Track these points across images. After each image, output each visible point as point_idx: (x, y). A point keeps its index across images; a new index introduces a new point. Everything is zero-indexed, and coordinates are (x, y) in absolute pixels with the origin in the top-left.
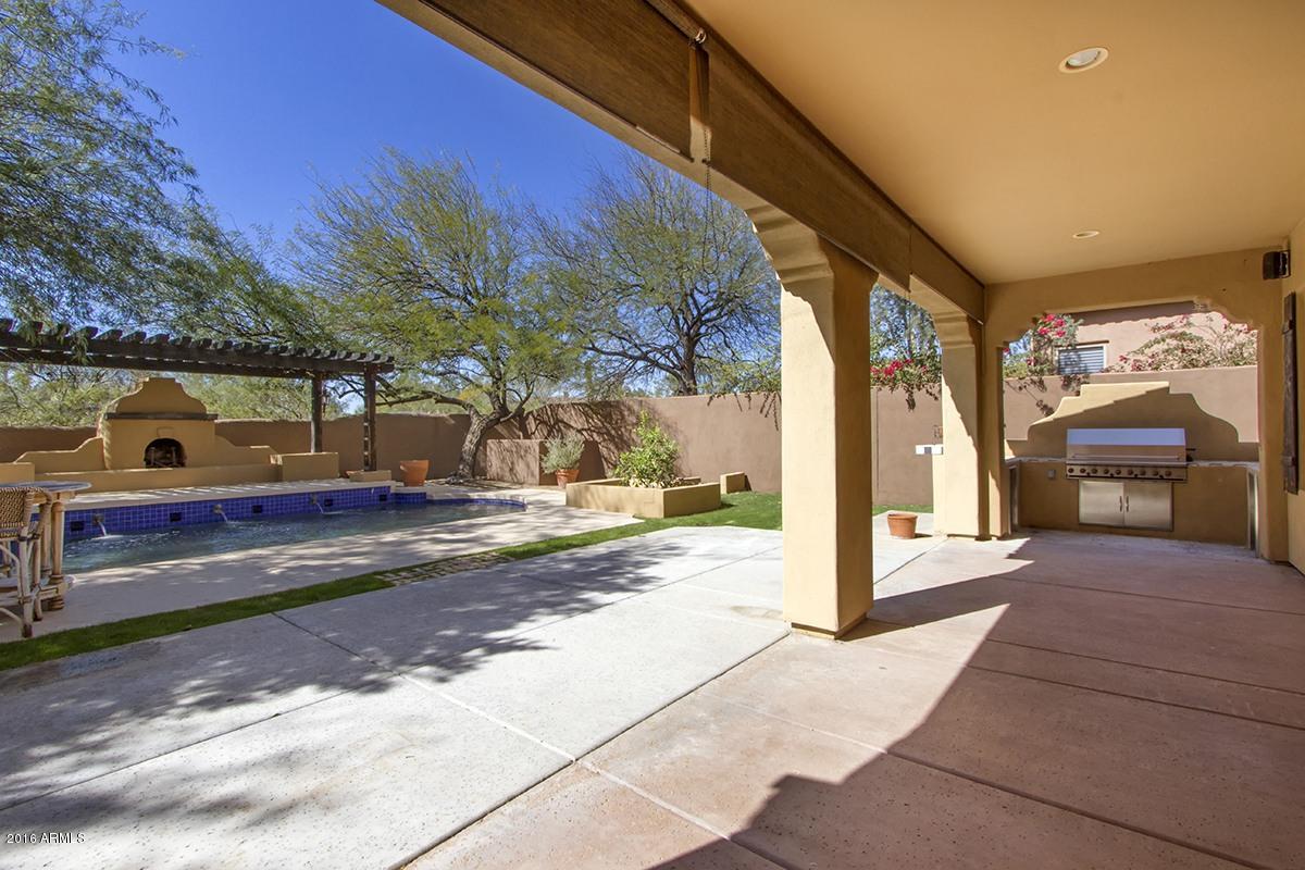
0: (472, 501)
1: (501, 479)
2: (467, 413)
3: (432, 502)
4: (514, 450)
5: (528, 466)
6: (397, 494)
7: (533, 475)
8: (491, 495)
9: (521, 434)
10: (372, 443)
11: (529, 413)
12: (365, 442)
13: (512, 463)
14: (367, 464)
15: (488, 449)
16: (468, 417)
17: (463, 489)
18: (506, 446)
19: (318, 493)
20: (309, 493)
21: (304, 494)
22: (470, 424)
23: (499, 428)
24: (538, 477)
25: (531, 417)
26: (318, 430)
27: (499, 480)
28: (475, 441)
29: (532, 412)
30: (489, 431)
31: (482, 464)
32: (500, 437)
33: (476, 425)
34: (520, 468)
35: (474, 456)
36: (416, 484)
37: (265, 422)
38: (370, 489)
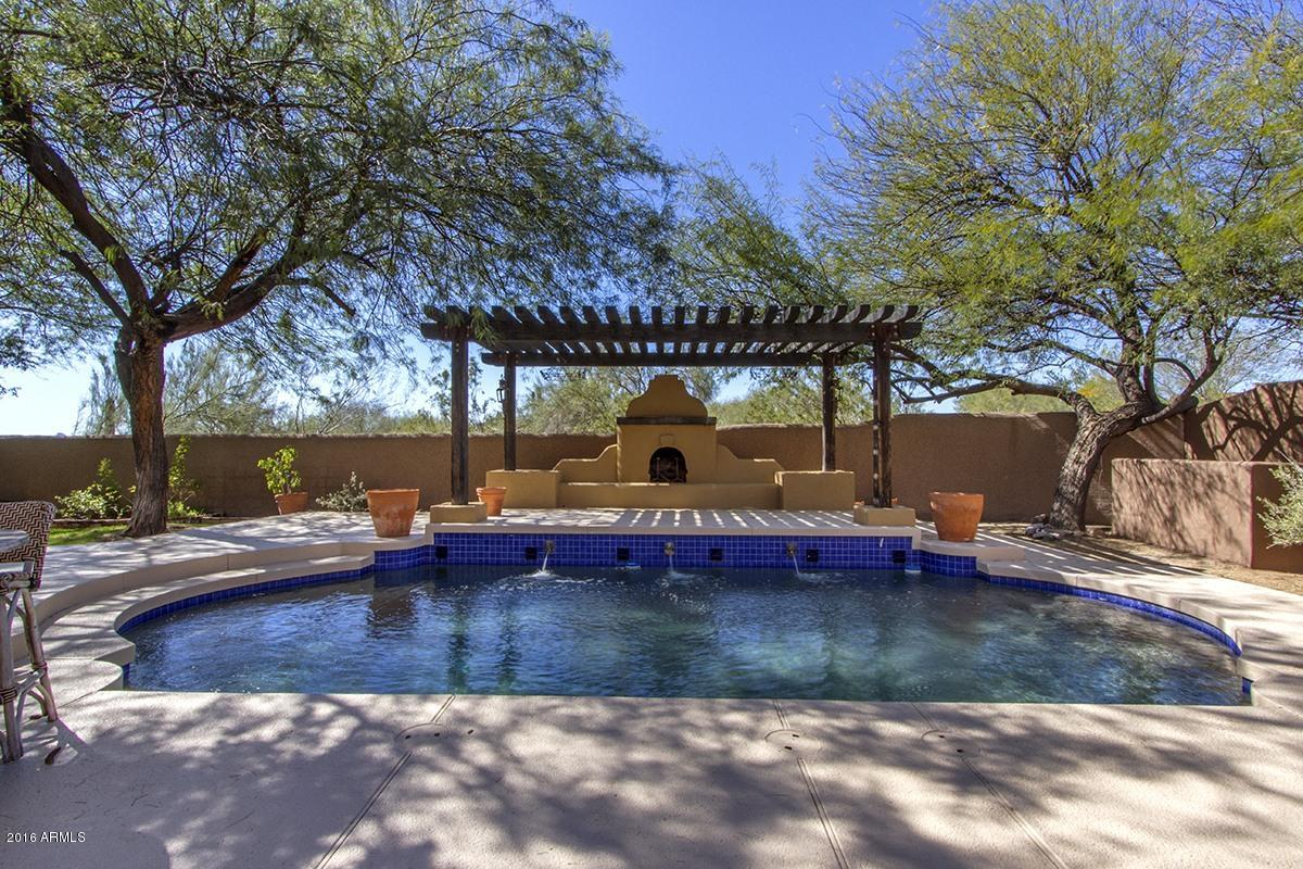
0: (1070, 590)
1: (1143, 538)
2: (1070, 409)
3: (984, 578)
4: (1177, 479)
5: (1216, 517)
6: (923, 553)
7: (1231, 539)
8: (1115, 583)
9: (1188, 448)
10: (885, 461)
11: (1207, 408)
12: (875, 456)
13: (1172, 508)
14: (877, 495)
15: (1114, 477)
16: (1074, 417)
17: (1053, 554)
18: (1156, 471)
19: (796, 538)
20: (784, 538)
21: (778, 538)
22: (1076, 428)
23: (1138, 436)
24: (1248, 547)
25: (1214, 413)
26: (830, 439)
27: (1137, 539)
28: (1085, 458)
29: (1216, 404)
30: (1118, 440)
31: (1100, 503)
32: (1139, 453)
33: (1087, 429)
34: (1195, 523)
35: (1085, 488)
36: (958, 537)
37: (777, 428)
38: (878, 539)
